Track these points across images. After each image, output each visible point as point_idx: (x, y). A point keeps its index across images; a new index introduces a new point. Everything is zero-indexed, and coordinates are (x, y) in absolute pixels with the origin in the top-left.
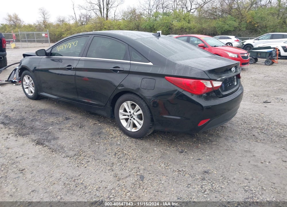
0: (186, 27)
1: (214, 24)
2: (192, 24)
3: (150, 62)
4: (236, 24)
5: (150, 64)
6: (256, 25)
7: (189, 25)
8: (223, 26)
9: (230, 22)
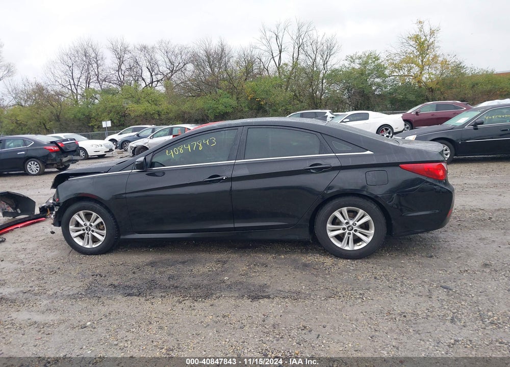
0: (154, 112)
1: (200, 103)
2: (164, 106)
3: (368, 150)
4: (233, 102)
5: (368, 152)
6: (262, 103)
7: (157, 108)
8: (216, 106)
9: (225, 100)
